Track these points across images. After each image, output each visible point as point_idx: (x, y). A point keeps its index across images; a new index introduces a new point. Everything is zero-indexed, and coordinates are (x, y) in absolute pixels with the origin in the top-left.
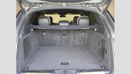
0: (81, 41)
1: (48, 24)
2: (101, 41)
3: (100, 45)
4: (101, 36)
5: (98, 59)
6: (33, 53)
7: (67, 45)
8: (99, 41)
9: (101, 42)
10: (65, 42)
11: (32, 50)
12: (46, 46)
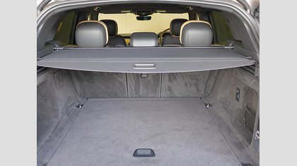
0: (188, 85)
1: (102, 44)
2: (245, 89)
3: (241, 99)
4: (245, 77)
5: (235, 140)
6: (64, 118)
7: (153, 95)
8: (238, 89)
9: (242, 92)
10: (147, 88)
11: (60, 112)
12: (98, 97)
